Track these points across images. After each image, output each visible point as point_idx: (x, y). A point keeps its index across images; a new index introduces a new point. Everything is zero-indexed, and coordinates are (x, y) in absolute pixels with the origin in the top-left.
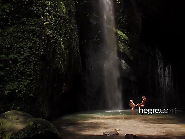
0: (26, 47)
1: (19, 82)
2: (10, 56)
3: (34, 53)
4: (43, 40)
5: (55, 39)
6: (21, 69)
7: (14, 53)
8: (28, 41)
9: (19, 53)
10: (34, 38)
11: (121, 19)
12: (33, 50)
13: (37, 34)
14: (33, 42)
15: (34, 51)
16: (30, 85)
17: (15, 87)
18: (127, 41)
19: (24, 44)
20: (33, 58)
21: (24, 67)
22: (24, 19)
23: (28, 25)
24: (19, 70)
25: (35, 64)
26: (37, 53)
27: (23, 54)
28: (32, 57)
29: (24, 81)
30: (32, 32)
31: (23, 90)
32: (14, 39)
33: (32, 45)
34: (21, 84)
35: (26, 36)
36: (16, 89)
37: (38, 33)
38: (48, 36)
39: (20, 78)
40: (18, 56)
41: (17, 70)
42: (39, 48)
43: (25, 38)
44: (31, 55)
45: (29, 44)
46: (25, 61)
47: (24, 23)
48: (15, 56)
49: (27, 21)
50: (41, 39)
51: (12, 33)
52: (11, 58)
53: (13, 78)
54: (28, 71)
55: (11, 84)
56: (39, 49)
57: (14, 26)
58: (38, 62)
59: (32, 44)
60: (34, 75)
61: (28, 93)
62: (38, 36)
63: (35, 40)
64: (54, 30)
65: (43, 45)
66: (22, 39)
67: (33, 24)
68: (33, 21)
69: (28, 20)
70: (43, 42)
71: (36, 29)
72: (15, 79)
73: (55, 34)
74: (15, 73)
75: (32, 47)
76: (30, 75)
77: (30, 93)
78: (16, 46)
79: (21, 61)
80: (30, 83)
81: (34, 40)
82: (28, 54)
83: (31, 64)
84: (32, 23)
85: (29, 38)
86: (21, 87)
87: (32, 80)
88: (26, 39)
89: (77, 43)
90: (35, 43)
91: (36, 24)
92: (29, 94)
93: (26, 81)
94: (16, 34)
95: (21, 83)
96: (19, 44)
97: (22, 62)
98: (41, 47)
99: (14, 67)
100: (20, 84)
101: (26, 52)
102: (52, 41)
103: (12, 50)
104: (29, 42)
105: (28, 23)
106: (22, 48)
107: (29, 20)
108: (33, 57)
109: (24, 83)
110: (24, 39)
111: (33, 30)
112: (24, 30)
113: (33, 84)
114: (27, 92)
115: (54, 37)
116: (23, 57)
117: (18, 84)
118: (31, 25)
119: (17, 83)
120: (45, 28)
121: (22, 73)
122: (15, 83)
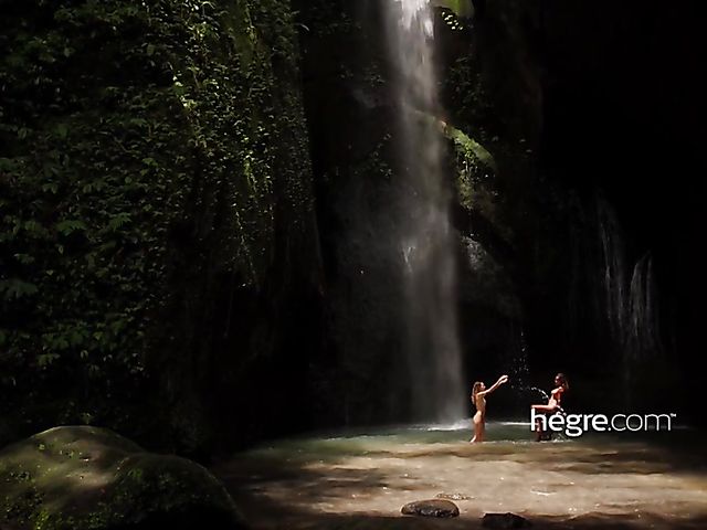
0: (118, 194)
1: (91, 320)
2: (60, 227)
3: (148, 215)
4: (181, 168)
5: (225, 162)
6: (100, 274)
7: (75, 214)
8: (126, 172)
9: (93, 214)
10: (148, 161)
11: (468, 87)
12: (144, 205)
13: (160, 144)
14: (143, 172)
15: (147, 208)
16: (131, 332)
17: (77, 338)
18: (489, 171)
19: (110, 183)
20: (145, 234)
21: (110, 265)
22: (111, 88)
23: (126, 110)
24: (91, 276)
25: (151, 257)
26: (157, 213)
27: (107, 219)
28: (138, 230)
29: (108, 316)
30: (138, 138)
31: (108, 352)
32: (72, 164)
33: (141, 185)
34: (101, 329)
35: (118, 153)
36: (79, 348)
37: (160, 141)
38: (198, 151)
39: (94, 308)
40: (88, 225)
41: (82, 276)
42: (165, 194)
43: (113, 158)
44: (136, 220)
45: (127, 180)
46: (112, 244)
47: (110, 105)
48: (78, 225)
49: (120, 97)
50: (171, 164)
51: (64, 142)
52: (61, 234)
53: (68, 307)
54: (125, 282)
55: (64, 330)
56: (165, 198)
57: (73, 116)
58: (163, 249)
59: (141, 182)
60: (146, 295)
61: (126, 360)
62: (160, 151)
63: (152, 167)
64: (220, 132)
65: (181, 183)
66: (101, 165)
67: (142, 109)
68: (143, 97)
69: (125, 95)
70: (181, 175)
71: (152, 128)
72: (77, 310)
73: (225, 144)
74: (79, 288)
75: (141, 193)
76: (133, 297)
77: (134, 362)
78: (81, 189)
79: (100, 244)
80: (134, 325)
81: (146, 166)
82: (125, 217)
83: (138, 254)
84: (138, 102)
85: (128, 161)
86: (98, 338)
87: (139, 315)
88: (117, 162)
89: (303, 178)
90: (151, 176)
91: (152, 108)
92: (129, 366)
93: (117, 319)
94: (80, 146)
95: (99, 325)
96: (91, 182)
97: (103, 247)
98: (173, 191)
99: (71, 267)
100: (94, 330)
101: (116, 212)
102: (211, 170)
103: (67, 203)
104: (127, 175)
105: (123, 106)
106: (102, 194)
107: (129, 92)
108: (143, 230)
109: (108, 324)
110: (110, 164)
111: (143, 131)
112: (108, 130)
113: (142, 329)
114: (121, 359)
115: (218, 155)
116: (105, 229)
117: (87, 329)
118: (135, 113)
119: (85, 324)
120: (187, 123)
121: (104, 289)
122: (75, 324)
